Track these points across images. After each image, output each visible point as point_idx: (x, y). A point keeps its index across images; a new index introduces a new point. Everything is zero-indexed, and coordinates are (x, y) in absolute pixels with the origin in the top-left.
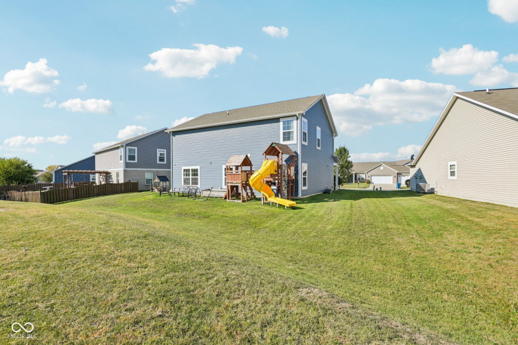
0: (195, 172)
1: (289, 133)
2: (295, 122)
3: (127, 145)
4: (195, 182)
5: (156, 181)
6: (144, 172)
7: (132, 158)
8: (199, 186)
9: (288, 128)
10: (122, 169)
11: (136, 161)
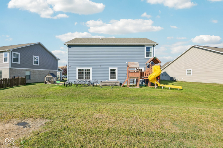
0: (88, 71)
1: (149, 53)
2: (152, 48)
3: (13, 50)
4: (88, 77)
5: (49, 76)
6: (25, 71)
7: (16, 60)
8: (91, 79)
9: (149, 51)
10: (9, 68)
11: (19, 63)
